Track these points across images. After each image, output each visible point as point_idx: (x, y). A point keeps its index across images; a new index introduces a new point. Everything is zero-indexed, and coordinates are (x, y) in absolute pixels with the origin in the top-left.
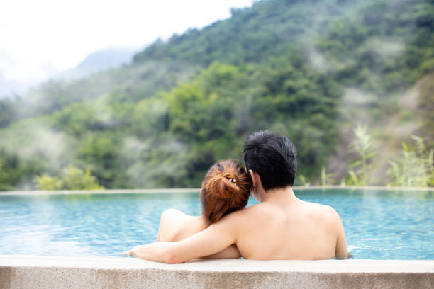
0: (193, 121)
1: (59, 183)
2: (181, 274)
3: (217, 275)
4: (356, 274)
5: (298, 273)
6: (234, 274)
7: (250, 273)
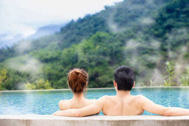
0: (89, 58)
1: (34, 87)
2: (101, 121)
3: (115, 121)
4: (172, 120)
5: (149, 120)
6: (123, 121)
7: (129, 120)
